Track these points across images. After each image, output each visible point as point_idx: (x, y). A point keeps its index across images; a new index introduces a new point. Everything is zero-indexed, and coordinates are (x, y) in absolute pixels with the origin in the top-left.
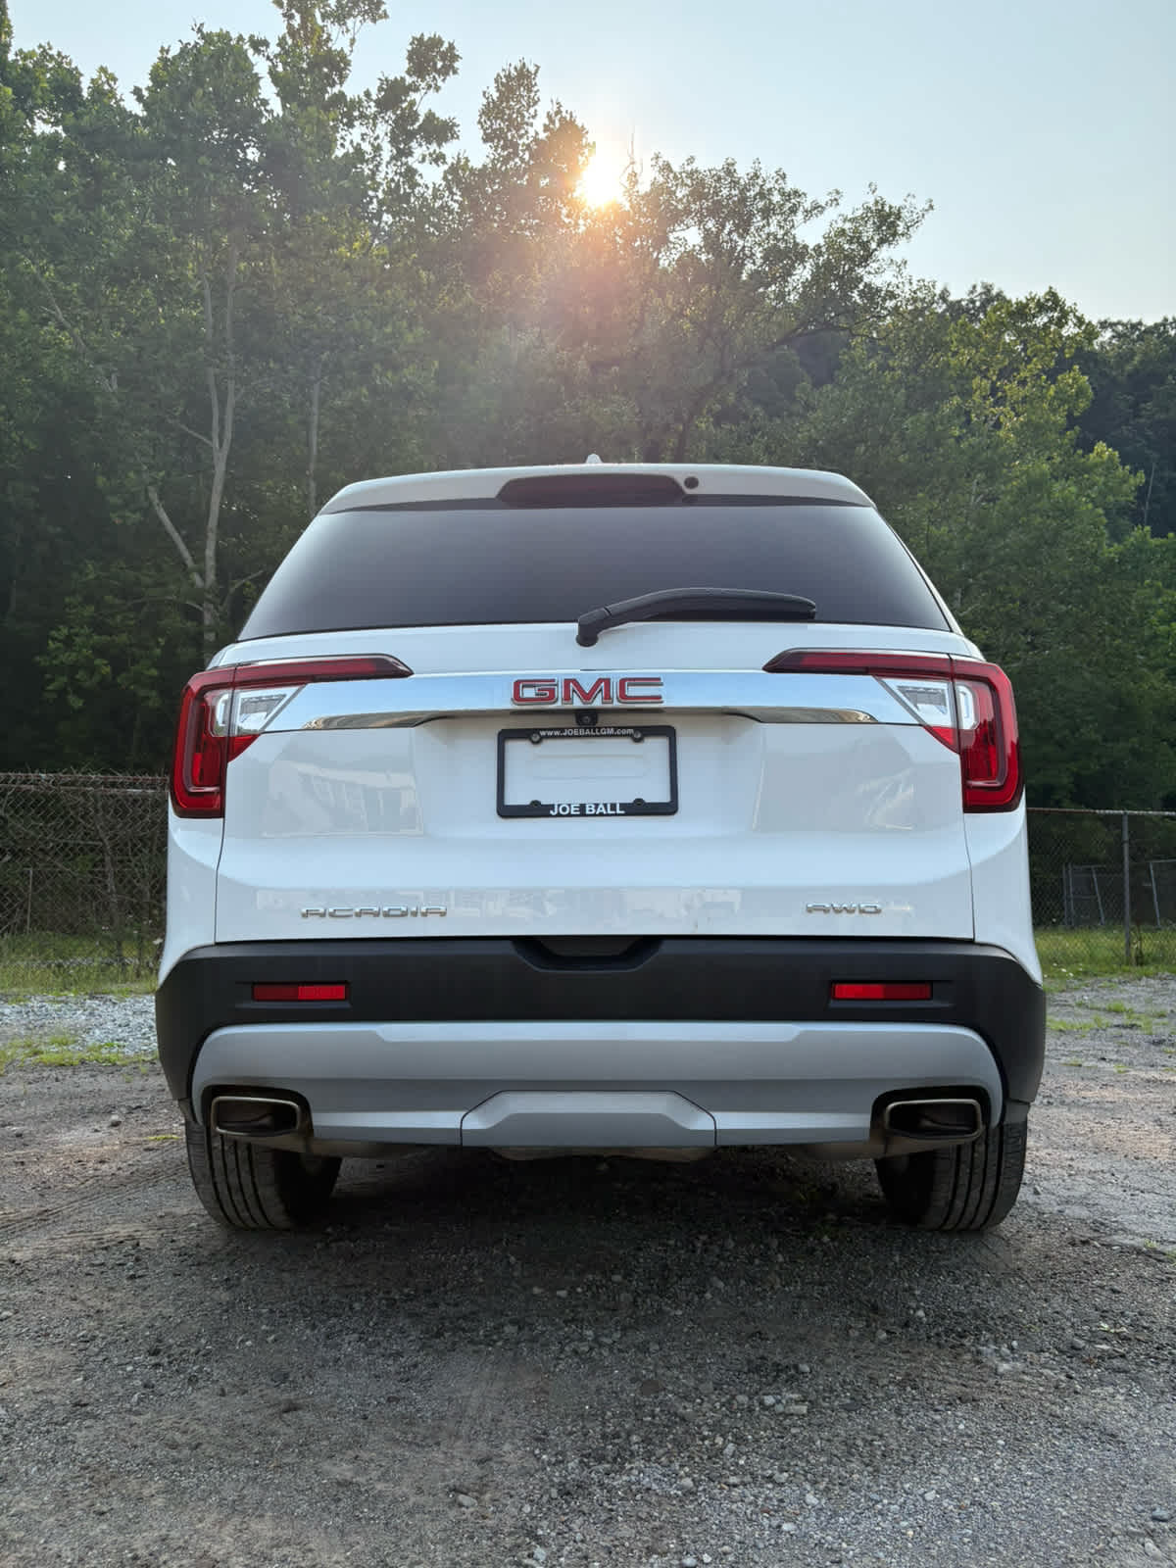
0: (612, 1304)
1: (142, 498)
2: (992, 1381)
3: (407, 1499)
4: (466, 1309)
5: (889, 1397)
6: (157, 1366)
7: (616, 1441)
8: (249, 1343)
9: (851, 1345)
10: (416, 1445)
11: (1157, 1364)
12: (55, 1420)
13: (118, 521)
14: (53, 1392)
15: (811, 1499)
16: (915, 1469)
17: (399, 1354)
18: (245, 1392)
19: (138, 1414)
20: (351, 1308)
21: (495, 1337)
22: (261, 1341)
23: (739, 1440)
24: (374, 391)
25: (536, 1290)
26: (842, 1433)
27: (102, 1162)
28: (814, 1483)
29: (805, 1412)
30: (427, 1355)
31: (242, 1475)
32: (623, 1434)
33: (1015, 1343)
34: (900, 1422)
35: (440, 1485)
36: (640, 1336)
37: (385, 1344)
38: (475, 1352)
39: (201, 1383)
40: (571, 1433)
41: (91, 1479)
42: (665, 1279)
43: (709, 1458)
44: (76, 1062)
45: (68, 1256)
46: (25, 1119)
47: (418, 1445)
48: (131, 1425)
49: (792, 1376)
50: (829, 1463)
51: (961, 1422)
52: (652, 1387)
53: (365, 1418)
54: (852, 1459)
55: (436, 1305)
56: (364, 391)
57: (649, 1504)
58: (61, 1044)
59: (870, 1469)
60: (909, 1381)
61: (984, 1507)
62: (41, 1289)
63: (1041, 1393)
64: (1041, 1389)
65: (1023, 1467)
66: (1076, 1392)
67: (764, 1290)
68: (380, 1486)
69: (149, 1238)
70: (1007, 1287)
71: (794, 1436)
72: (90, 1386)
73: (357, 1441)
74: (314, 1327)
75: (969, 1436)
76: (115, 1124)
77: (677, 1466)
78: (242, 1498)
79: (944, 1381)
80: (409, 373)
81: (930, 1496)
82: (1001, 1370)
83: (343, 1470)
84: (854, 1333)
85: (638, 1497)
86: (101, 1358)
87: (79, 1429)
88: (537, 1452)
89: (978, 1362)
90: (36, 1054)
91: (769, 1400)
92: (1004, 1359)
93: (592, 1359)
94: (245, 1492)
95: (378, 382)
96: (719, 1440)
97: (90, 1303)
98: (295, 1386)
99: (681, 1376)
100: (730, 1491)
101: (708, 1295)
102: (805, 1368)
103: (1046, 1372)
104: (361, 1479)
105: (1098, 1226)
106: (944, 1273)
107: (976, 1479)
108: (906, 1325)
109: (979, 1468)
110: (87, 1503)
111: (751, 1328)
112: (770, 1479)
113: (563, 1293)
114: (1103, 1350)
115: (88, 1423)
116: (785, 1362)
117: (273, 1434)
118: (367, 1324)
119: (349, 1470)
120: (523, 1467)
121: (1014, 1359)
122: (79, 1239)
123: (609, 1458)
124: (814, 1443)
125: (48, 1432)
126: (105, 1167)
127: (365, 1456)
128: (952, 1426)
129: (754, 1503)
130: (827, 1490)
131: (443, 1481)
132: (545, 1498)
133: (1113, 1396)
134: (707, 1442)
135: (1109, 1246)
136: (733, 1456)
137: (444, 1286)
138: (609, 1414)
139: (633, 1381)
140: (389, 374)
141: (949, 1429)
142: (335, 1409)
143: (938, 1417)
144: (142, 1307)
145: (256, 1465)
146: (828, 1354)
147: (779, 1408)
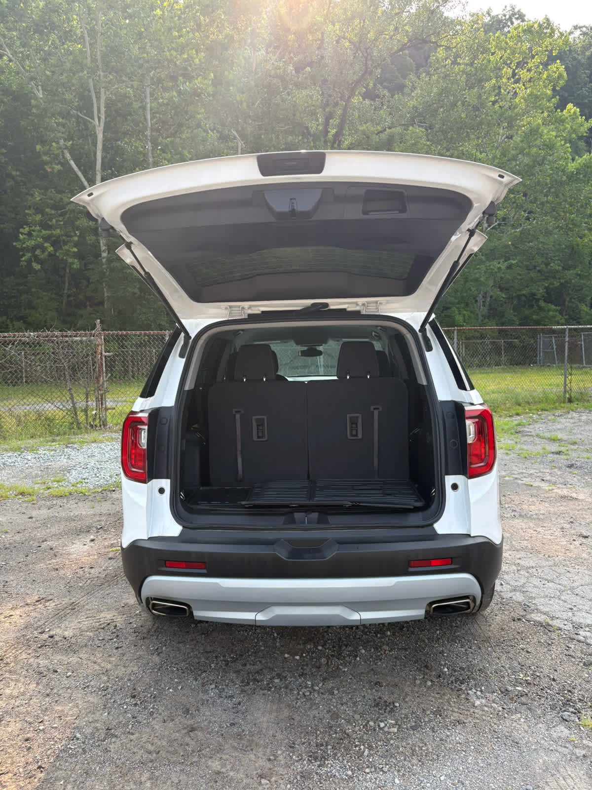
0: (317, 664)
1: (61, 157)
2: (472, 710)
3: (243, 781)
4: (258, 667)
5: (430, 721)
6: (136, 705)
7: (322, 748)
8: (171, 690)
9: (416, 689)
10: (245, 750)
11: (540, 699)
12: (100, 739)
13: (49, 170)
14: (97, 721)
15: (397, 781)
16: (438, 763)
17: (232, 697)
18: (173, 720)
19: (133, 734)
20: (211, 667)
21: (271, 685)
22: (175, 689)
23: (370, 748)
24: (180, 93)
25: (286, 656)
26: (410, 742)
27: (91, 568)
28: (399, 771)
29: (396, 731)
30: (244, 697)
31: (178, 768)
32: (324, 743)
33: (483, 688)
34: (433, 736)
35: (255, 772)
36: (330, 684)
37: (226, 690)
38: (264, 695)
39: (155, 715)
40: (304, 743)
41: (121, 772)
42: (340, 647)
43: (358, 758)
44: (67, 494)
45: (88, 633)
46: (51, 537)
47: (245, 751)
48: (131, 741)
49: (392, 709)
50: (405, 760)
51: (457, 736)
52: (335, 716)
53: (222, 735)
54: (413, 757)
55: (245, 665)
56: (175, 93)
57: (335, 783)
58: (58, 482)
59: (420, 763)
60: (438, 712)
61: (463, 784)
62: (80, 656)
63: (491, 718)
64: (491, 716)
65: (480, 762)
66: (505, 718)
67: (382, 654)
68: (232, 774)
69: (120, 621)
70: (483, 650)
71: (392, 744)
72: (111, 718)
73: (220, 749)
74: (196, 680)
75: (460, 744)
76: (92, 540)
77: (345, 762)
78: (180, 781)
79: (453, 711)
80: (198, 82)
81: (442, 778)
82: (476, 705)
83: (216, 765)
84: (418, 682)
85: (331, 779)
86: (112, 701)
87: (110, 743)
88: (291, 755)
89: (467, 699)
90: (49, 488)
91: (382, 725)
92: (478, 698)
93: (311, 699)
94: (181, 778)
95: (182, 88)
96: (362, 747)
97: (102, 665)
98: (193, 717)
99: (347, 709)
100: (366, 776)
101: (358, 659)
102: (397, 705)
103: (494, 705)
104: (223, 770)
105: (526, 608)
106: (458, 642)
107: (461, 768)
108: (440, 676)
109: (463, 762)
110: (121, 785)
111: (375, 678)
112: (381, 769)
113: (297, 657)
114: (519, 691)
115: (113, 740)
116: (389, 700)
117: (187, 745)
118: (218, 678)
119: (219, 765)
120: (287, 763)
121: (482, 697)
122: (91, 622)
123: (319, 758)
124: (399, 748)
125: (99, 746)
126: (92, 571)
127: (224, 757)
128: (454, 739)
129: (375, 783)
130: (404, 775)
131: (256, 770)
132: (295, 781)
133: (519, 720)
134: (357, 748)
135: (529, 621)
136: (367, 756)
137: (248, 652)
138: (318, 732)
139: (329, 711)
140: (187, 84)
141: (453, 740)
142: (210, 730)
143: (448, 733)
144: (124, 667)
145: (183, 763)
146: (407, 695)
147: (386, 729)
